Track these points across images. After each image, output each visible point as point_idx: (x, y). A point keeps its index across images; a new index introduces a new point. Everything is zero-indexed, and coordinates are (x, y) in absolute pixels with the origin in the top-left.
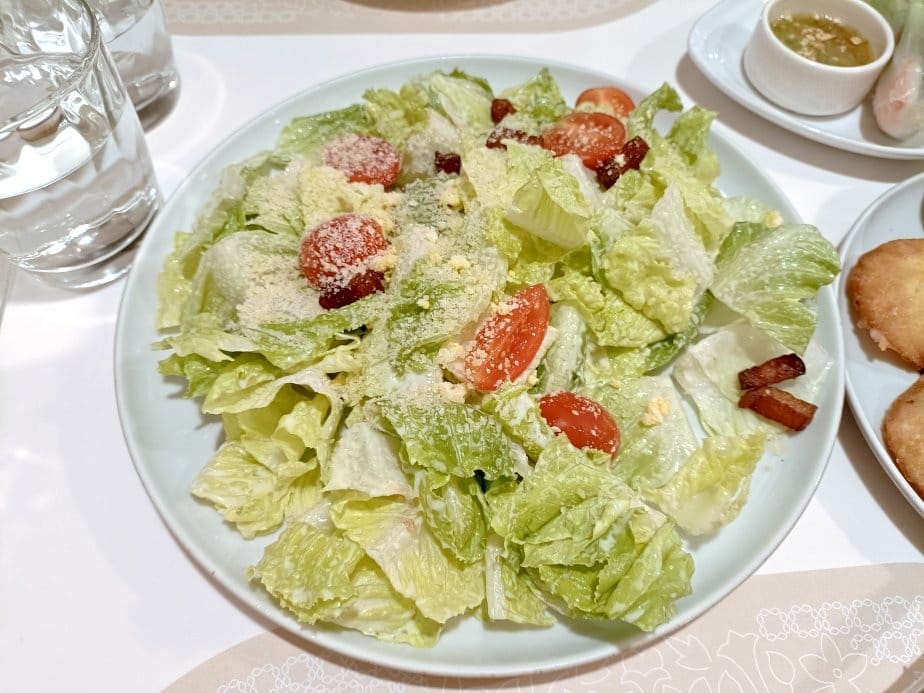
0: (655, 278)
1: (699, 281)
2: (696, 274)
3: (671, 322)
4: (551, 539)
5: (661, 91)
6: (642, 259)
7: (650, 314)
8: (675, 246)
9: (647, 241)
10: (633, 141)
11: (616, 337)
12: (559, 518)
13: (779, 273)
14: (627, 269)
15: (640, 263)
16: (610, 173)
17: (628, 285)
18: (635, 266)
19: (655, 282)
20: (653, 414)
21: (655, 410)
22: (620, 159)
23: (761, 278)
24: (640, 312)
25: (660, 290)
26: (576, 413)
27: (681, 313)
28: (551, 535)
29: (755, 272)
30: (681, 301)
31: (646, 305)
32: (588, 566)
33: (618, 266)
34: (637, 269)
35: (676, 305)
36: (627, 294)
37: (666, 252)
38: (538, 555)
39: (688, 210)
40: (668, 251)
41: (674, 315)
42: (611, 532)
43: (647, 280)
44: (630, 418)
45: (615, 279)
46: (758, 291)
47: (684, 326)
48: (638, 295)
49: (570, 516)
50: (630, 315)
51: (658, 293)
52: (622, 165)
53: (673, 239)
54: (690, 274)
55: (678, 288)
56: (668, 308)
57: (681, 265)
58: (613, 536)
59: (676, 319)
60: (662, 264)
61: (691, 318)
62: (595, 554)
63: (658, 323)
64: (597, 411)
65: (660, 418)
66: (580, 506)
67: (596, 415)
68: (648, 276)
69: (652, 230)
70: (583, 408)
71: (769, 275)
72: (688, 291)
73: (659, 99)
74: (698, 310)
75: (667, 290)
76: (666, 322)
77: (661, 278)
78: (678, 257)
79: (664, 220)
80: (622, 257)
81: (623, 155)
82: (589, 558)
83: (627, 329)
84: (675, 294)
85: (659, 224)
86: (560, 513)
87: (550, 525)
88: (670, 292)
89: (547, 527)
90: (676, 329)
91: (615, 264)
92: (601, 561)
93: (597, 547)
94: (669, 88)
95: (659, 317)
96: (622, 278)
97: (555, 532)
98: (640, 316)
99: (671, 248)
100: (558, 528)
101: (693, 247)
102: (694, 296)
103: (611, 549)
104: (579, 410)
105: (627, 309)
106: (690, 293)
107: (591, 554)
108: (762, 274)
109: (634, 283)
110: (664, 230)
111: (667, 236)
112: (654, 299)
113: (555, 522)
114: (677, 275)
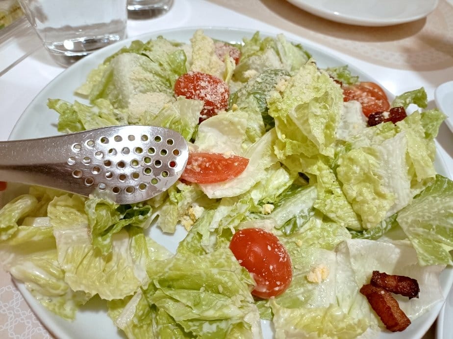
0: (368, 184)
1: (397, 202)
2: (396, 196)
3: (367, 220)
4: (178, 299)
5: (419, 91)
6: (364, 167)
7: (356, 207)
8: (389, 171)
9: (372, 160)
10: (398, 108)
11: (327, 208)
12: (196, 291)
13: (445, 225)
14: (351, 169)
15: (362, 169)
16: (377, 119)
17: (348, 180)
18: (357, 169)
19: (368, 188)
20: (316, 275)
21: (319, 273)
22: (386, 115)
23: (432, 222)
24: (351, 204)
25: (368, 194)
26: (269, 248)
27: (376, 216)
28: (180, 296)
29: (428, 217)
30: (379, 208)
31: (354, 200)
32: (186, 330)
33: (346, 166)
34: (358, 172)
35: (375, 209)
36: (345, 186)
37: (382, 172)
38: (165, 301)
39: (407, 154)
40: (384, 172)
41: (370, 215)
42: (218, 323)
43: (363, 184)
44: (300, 270)
45: (342, 173)
46: (426, 230)
47: (374, 225)
48: (353, 192)
49: (202, 296)
50: (342, 202)
51: (365, 195)
52: (386, 118)
53: (390, 166)
54: (393, 194)
55: (382, 200)
56: (369, 208)
57: (389, 186)
58: (218, 326)
59: (371, 218)
60: (376, 177)
61: (381, 222)
62: (195, 328)
63: (359, 217)
64: (284, 258)
65: (320, 281)
66: (214, 295)
67: (281, 259)
68: (364, 181)
69: (378, 154)
70: (276, 250)
71: (437, 222)
72: (387, 204)
73: (416, 95)
74: (388, 220)
75: (372, 197)
76: (364, 218)
77: (372, 187)
78: (388, 179)
79: (388, 151)
80: (352, 161)
81: (389, 113)
82: (190, 327)
83: (337, 208)
84: (377, 202)
85: (384, 151)
86: (199, 290)
87: (186, 291)
88: (374, 199)
89: (183, 290)
90: (369, 226)
91: (345, 163)
92: (194, 334)
93: (201, 325)
94: (424, 91)
95: (361, 213)
96: (346, 174)
97: (184, 297)
98: (349, 207)
99: (386, 171)
100: (189, 295)
101: (401, 178)
102: (390, 210)
103: (208, 333)
104: (273, 248)
105: (342, 197)
106: (388, 207)
107: (194, 326)
108: (433, 220)
109: (352, 181)
110: (386, 157)
111: (387, 162)
112: (361, 198)
113: (191, 291)
114: (383, 190)
